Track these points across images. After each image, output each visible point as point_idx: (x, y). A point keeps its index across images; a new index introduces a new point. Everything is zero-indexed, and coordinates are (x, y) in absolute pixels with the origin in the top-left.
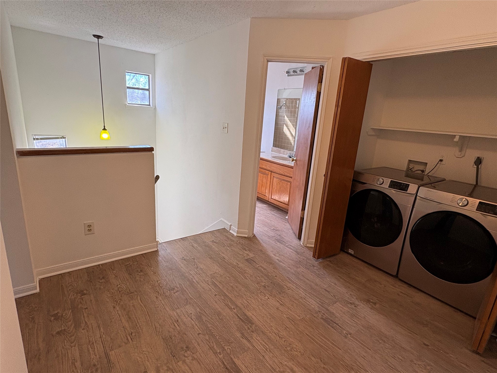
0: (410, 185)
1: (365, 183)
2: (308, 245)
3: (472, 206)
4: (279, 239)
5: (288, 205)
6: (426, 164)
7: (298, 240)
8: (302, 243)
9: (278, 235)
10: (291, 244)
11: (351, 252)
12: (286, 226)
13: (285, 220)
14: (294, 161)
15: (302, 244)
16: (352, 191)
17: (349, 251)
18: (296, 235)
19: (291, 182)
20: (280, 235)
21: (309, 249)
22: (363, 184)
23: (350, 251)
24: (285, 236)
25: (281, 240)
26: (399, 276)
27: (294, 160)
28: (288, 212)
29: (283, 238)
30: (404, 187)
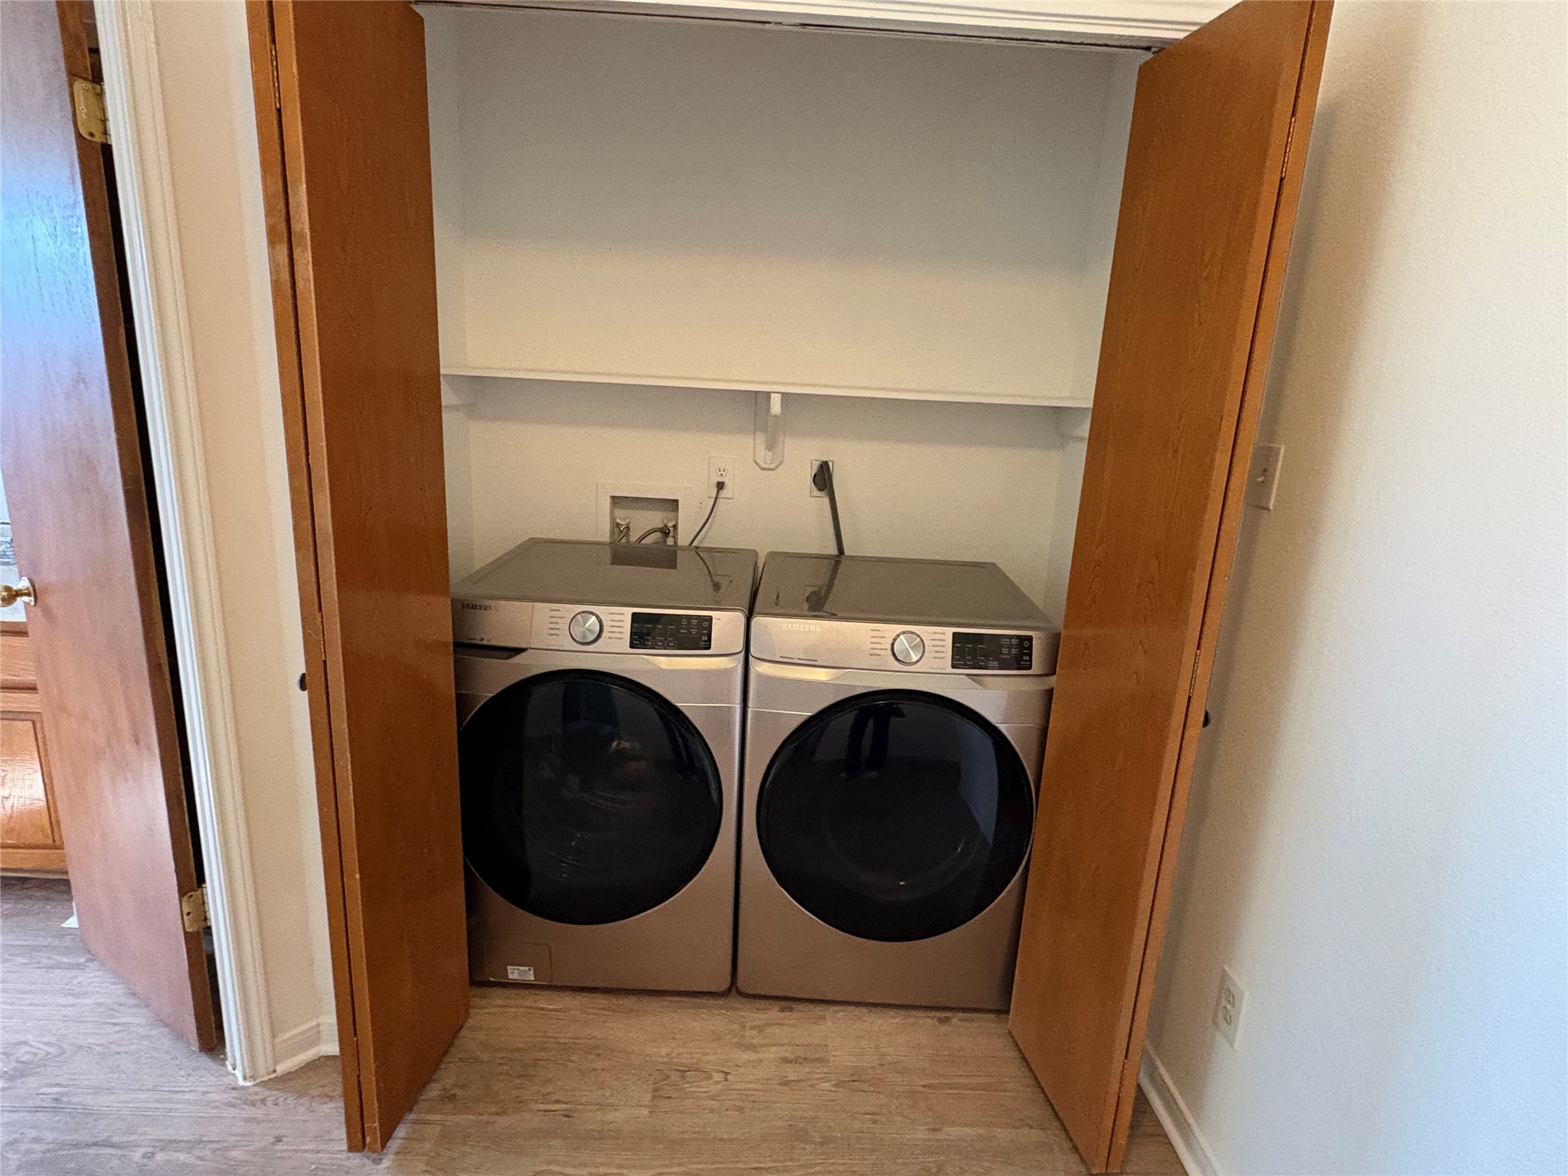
0: (714, 621)
1: (519, 651)
2: (282, 1068)
3: (937, 655)
4: (63, 1145)
5: (57, 845)
6: (674, 504)
7: (206, 1061)
8: (238, 1073)
9: (37, 1109)
10: (170, 1133)
11: (520, 974)
12: (84, 994)
13: (67, 951)
14: (26, 599)
15: (241, 1082)
16: (463, 701)
17: (511, 976)
18: (179, 1036)
19: (34, 719)
20: (57, 1105)
21: (301, 1094)
22: (508, 658)
23: (515, 973)
24: (98, 1090)
25: (83, 1136)
26: (740, 984)
27: (19, 594)
28: (67, 883)
29: (88, 1112)
30: (694, 631)
